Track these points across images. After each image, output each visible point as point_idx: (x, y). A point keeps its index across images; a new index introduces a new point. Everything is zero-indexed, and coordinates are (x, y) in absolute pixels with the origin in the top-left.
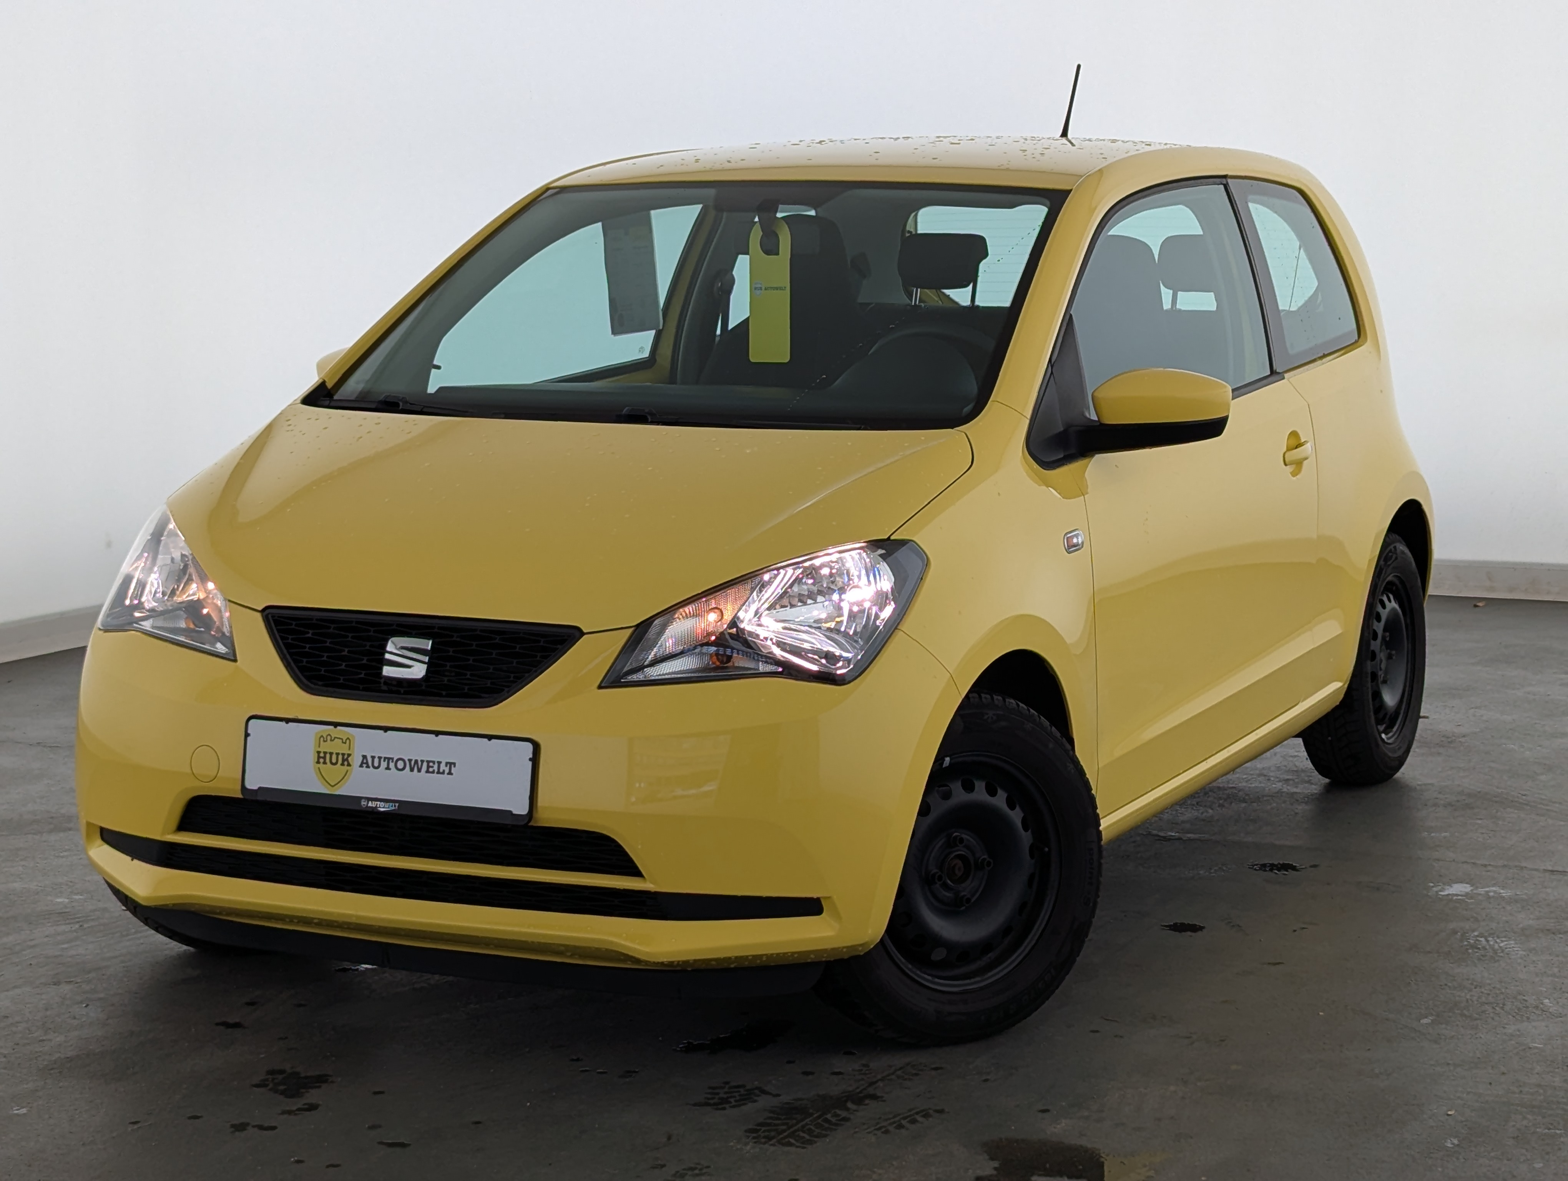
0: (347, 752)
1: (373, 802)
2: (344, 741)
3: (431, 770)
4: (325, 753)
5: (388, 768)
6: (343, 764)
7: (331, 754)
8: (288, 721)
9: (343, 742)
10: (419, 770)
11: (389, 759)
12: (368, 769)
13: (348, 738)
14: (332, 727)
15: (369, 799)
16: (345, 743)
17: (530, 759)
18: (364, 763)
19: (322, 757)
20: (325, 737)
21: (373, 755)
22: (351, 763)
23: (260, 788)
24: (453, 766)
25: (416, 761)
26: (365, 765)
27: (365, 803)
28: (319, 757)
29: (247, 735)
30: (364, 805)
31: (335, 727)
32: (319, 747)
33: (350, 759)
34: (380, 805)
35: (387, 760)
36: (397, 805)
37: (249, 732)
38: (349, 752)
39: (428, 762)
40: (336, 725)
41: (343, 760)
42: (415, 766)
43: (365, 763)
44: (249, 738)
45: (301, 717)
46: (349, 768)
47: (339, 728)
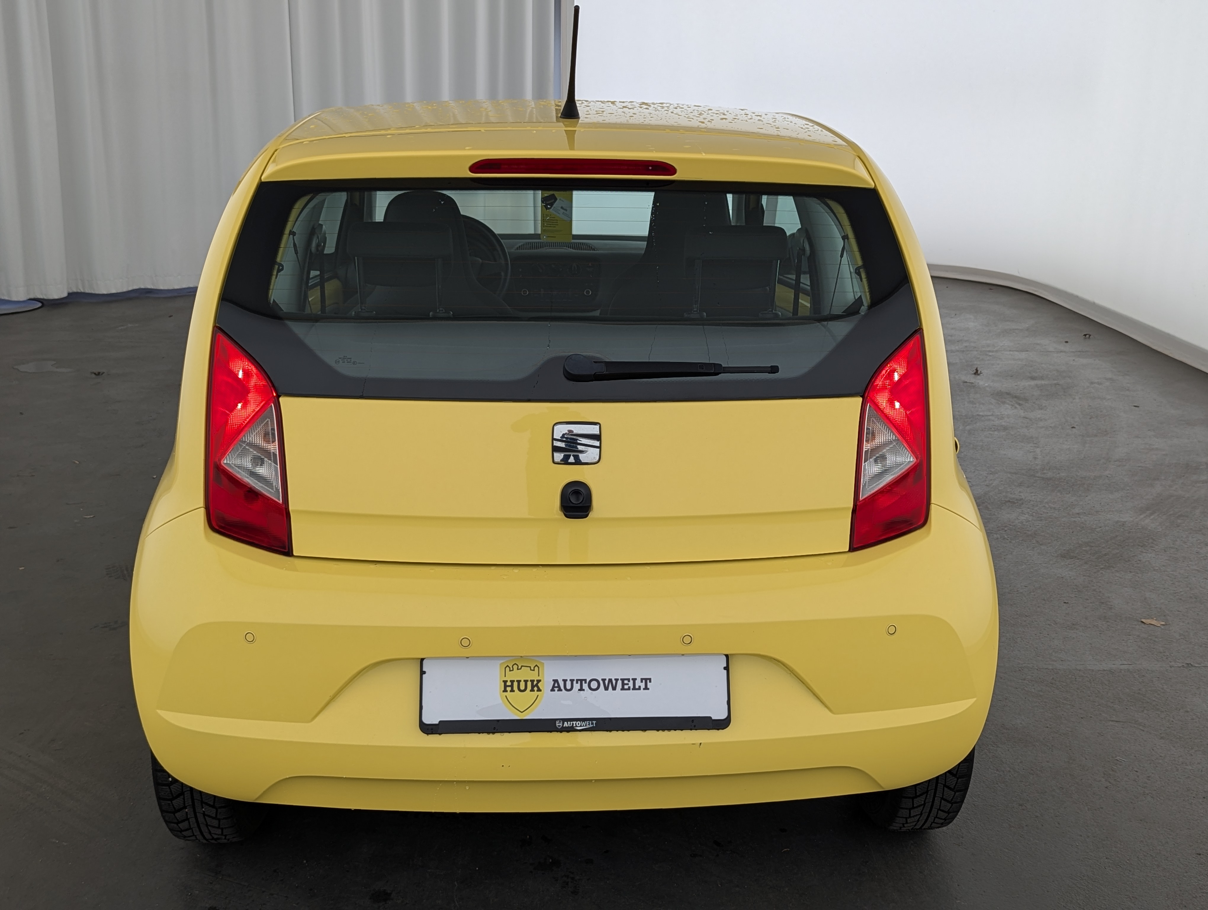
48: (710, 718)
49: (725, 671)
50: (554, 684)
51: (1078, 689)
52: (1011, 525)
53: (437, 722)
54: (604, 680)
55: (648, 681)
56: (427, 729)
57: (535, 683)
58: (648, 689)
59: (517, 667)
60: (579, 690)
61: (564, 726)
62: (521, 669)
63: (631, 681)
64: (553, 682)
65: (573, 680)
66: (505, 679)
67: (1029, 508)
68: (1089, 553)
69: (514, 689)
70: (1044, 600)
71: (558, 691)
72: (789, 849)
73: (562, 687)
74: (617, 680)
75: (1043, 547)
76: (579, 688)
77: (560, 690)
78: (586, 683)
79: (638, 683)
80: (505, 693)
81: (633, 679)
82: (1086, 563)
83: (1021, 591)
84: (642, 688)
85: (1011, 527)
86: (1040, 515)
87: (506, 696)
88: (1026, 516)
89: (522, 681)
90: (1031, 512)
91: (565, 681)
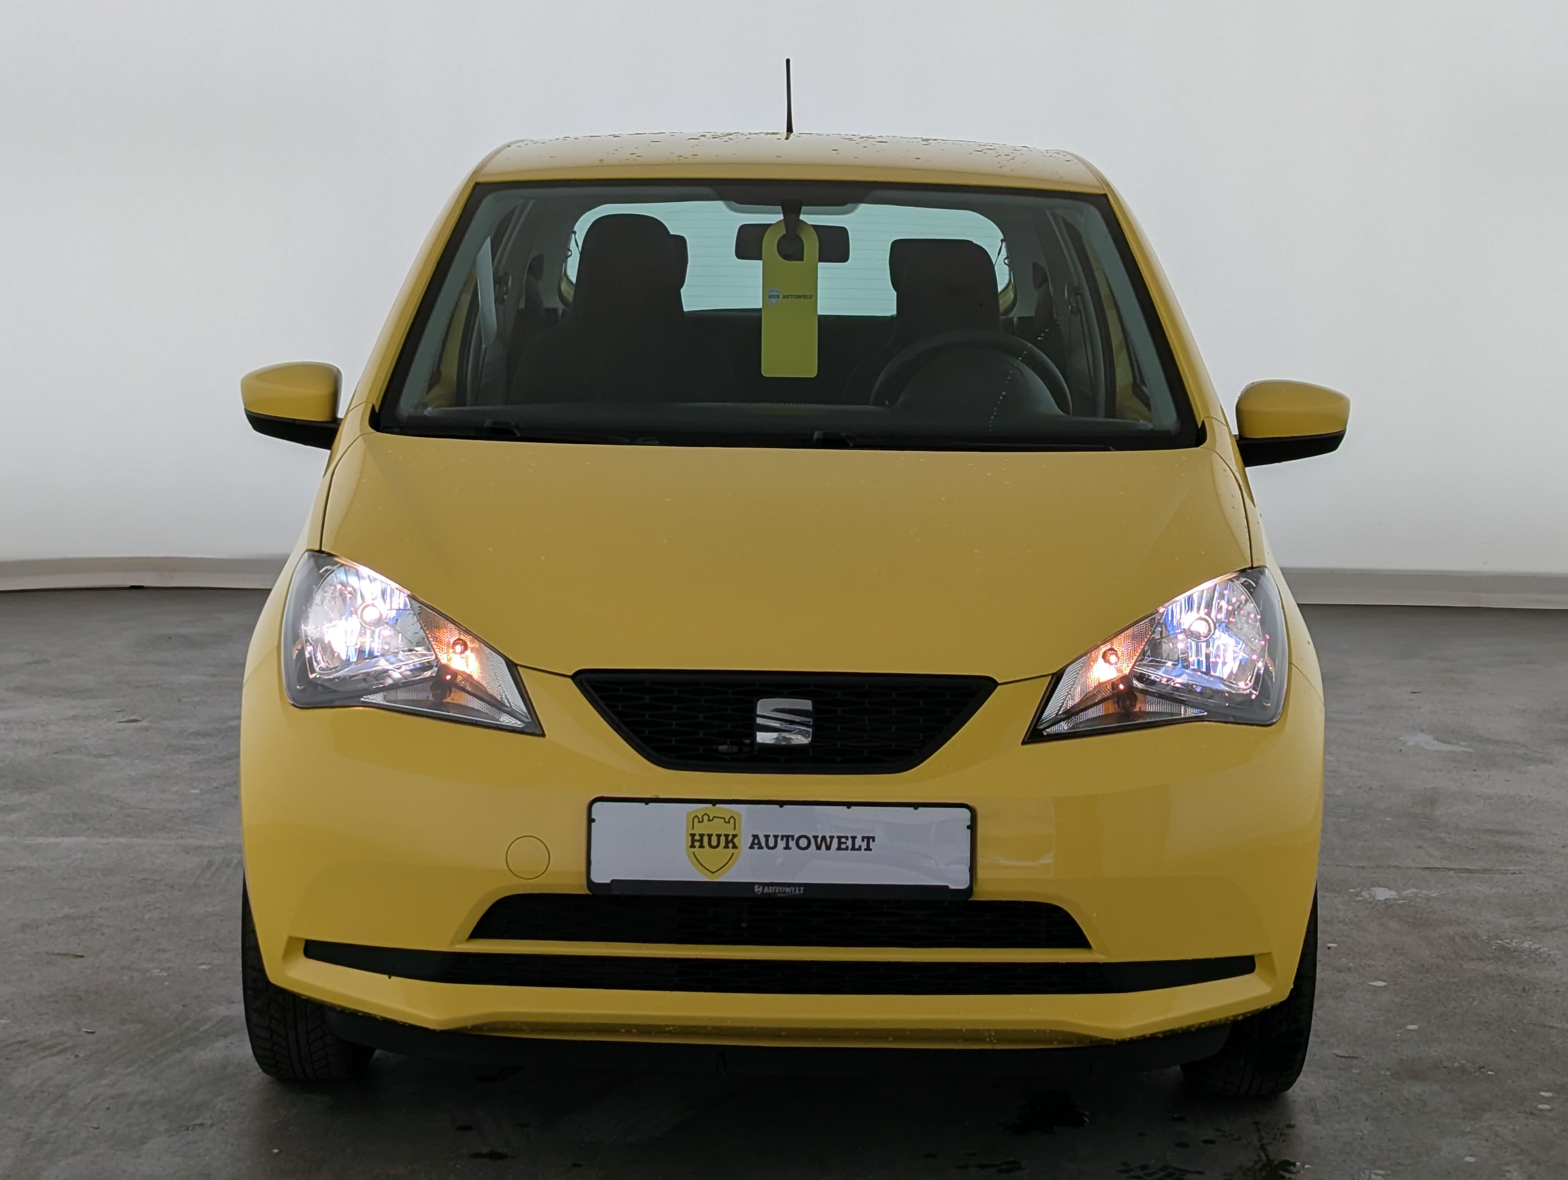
0: (731, 832)
1: (770, 888)
2: (727, 820)
3: (843, 846)
4: (702, 836)
5: (787, 847)
6: (726, 847)
7: (710, 836)
8: (647, 801)
9: (725, 822)
10: (828, 848)
11: (787, 838)
12: (760, 850)
13: (732, 817)
14: (710, 806)
15: (764, 885)
16: (729, 822)
17: (968, 827)
18: (756, 842)
19: (697, 841)
20: (700, 817)
21: (767, 834)
22: (737, 844)
23: (613, 881)
24: (871, 840)
25: (824, 838)
26: (756, 847)
27: (761, 889)
28: (693, 841)
29: (591, 821)
30: (758, 891)
31: (714, 805)
32: (693, 828)
33: (735, 840)
34: (779, 890)
35: (785, 839)
36: (802, 889)
37: (593, 816)
38: (735, 833)
39: (839, 838)
40: (714, 802)
41: (727, 842)
42: (822, 843)
43: (756, 844)
44: (593, 825)
45: (662, 796)
46: (734, 850)
47: (718, 806)
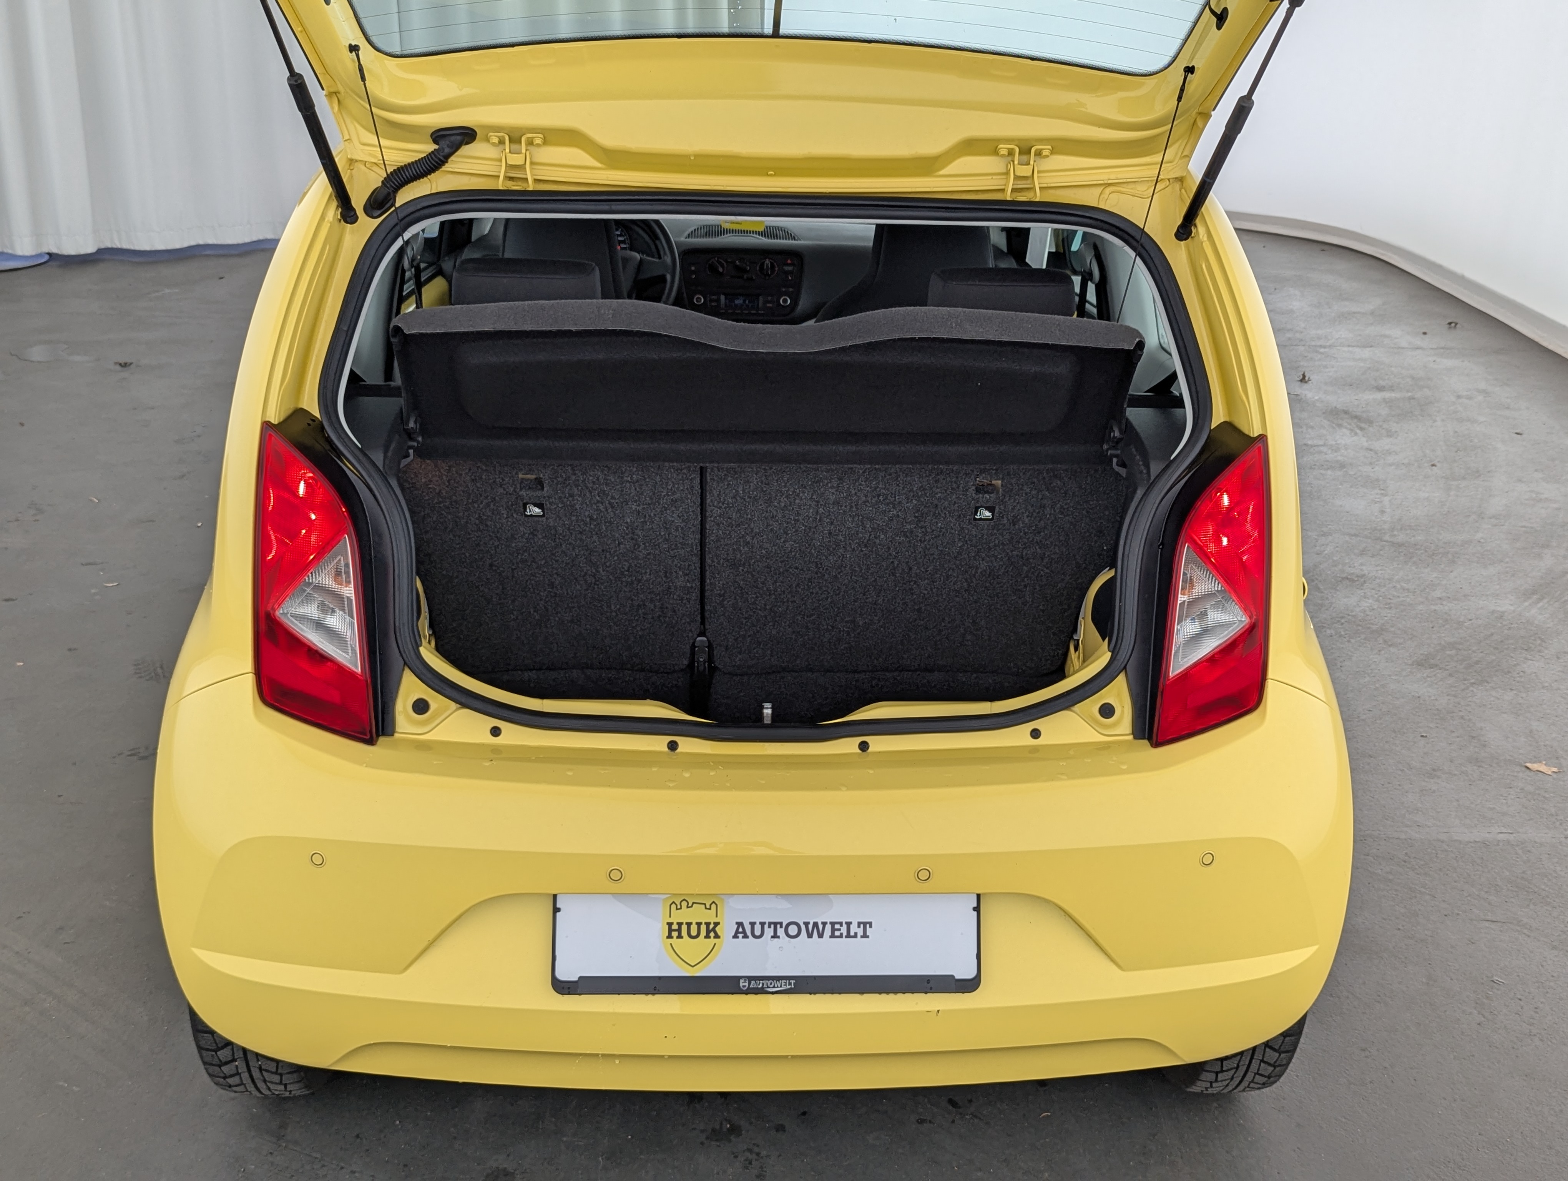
48: (953, 976)
49: (975, 913)
50: (738, 928)
51: (1440, 870)
52: (1349, 615)
53: (576, 979)
54: (806, 924)
55: (868, 926)
56: (562, 987)
57: (711, 926)
58: (868, 937)
59: (686, 904)
60: (772, 937)
61: (751, 986)
62: (692, 907)
63: (845, 926)
64: (736, 926)
65: (765, 923)
66: (670, 921)
67: (1373, 589)
68: (1455, 659)
69: (683, 935)
70: (1394, 732)
71: (743, 937)
72: (1049, 1114)
73: (749, 933)
74: (824, 924)
75: (1392, 649)
76: (772, 934)
77: (746, 936)
78: (781, 927)
79: (854, 929)
80: (670, 940)
81: (846, 923)
82: (1451, 675)
83: (1364, 717)
84: (859, 936)
85: (1350, 617)
86: (1389, 601)
87: (671, 944)
88: (1370, 601)
89: (694, 923)
90: (1376, 596)
91: (753, 924)
